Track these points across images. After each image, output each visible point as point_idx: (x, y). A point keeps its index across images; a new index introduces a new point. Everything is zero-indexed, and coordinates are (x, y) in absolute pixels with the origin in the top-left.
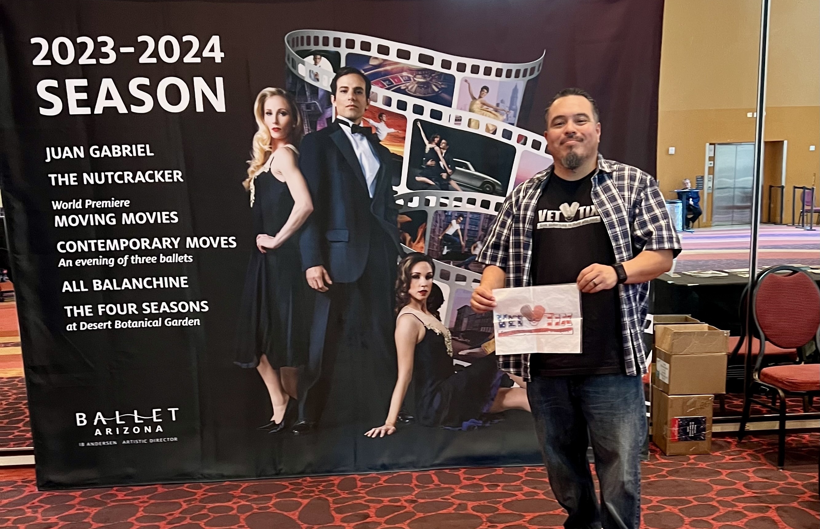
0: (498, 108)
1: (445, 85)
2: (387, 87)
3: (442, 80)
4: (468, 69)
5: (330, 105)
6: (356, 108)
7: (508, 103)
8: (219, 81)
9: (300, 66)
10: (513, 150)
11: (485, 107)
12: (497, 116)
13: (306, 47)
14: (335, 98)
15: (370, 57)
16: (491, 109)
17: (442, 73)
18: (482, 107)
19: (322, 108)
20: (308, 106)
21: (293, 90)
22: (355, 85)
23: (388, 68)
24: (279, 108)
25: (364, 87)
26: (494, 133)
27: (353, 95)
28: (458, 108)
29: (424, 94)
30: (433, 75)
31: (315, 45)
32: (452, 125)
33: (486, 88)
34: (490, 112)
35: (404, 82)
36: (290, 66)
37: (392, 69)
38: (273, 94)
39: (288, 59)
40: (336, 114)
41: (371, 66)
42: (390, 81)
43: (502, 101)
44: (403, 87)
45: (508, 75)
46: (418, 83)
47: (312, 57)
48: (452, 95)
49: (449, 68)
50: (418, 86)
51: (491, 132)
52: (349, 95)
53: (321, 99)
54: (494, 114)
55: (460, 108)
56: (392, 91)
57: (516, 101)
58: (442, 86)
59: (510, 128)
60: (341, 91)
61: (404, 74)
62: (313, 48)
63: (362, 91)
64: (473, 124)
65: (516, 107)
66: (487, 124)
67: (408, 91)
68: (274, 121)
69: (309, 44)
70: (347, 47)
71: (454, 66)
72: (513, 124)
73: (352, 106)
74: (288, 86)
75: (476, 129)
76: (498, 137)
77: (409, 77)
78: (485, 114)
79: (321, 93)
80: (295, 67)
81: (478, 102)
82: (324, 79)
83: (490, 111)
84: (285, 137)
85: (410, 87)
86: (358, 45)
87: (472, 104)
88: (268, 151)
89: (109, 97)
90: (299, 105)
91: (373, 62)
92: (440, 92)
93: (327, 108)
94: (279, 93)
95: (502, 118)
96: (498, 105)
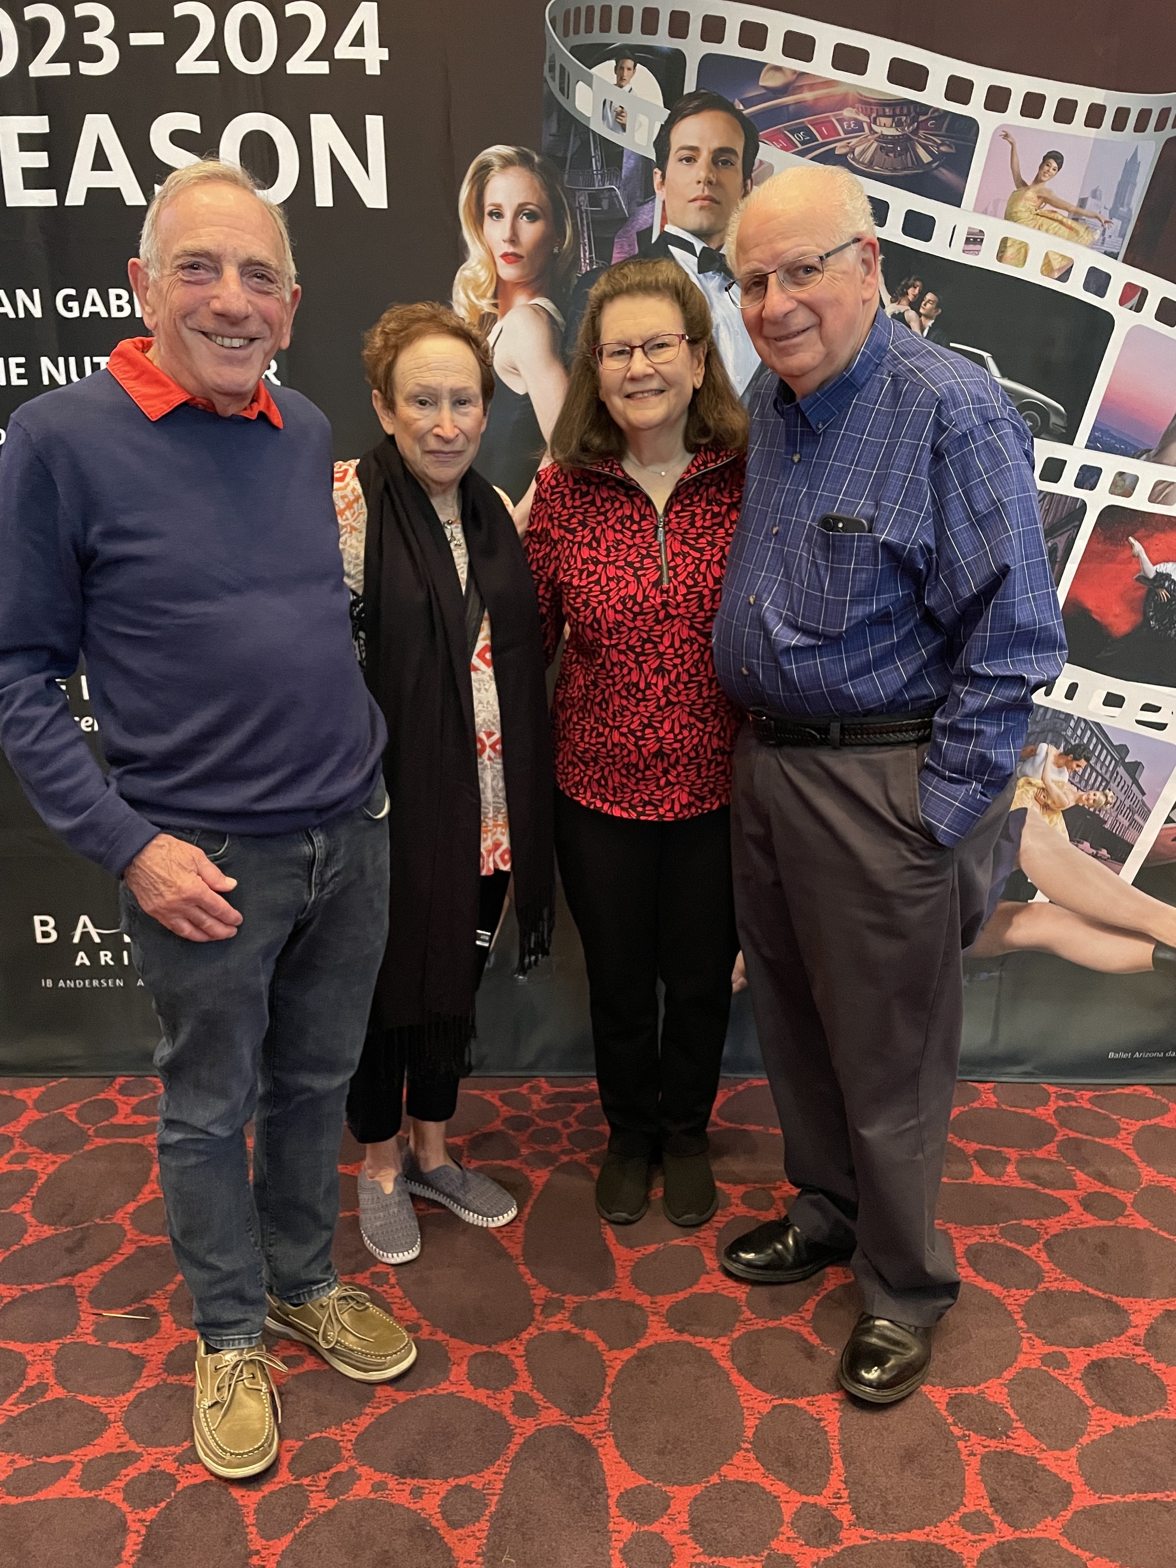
0: (1081, 210)
1: (949, 146)
2: (800, 147)
3: (943, 132)
4: (1016, 103)
5: (649, 194)
6: (715, 205)
7: (1108, 200)
8: (375, 125)
9: (581, 87)
10: (1106, 322)
11: (1048, 207)
12: (1077, 232)
13: (597, 37)
14: (663, 176)
15: (765, 64)
16: (1062, 214)
17: (947, 113)
18: (1039, 208)
19: (629, 205)
20: (594, 199)
21: (560, 155)
22: (716, 144)
23: (808, 96)
24: (522, 201)
25: (739, 149)
26: (1064, 277)
27: (711, 171)
28: (975, 210)
29: (895, 170)
30: (922, 118)
31: (620, 32)
32: (956, 254)
33: (1056, 157)
34: (1061, 222)
35: (843, 136)
36: (554, 87)
37: (816, 100)
38: (507, 162)
39: (552, 69)
40: (664, 220)
41: (763, 91)
42: (808, 132)
43: (1095, 194)
44: (840, 149)
45: (1119, 124)
46: (883, 138)
47: (613, 63)
48: (964, 174)
49: (965, 100)
50: (882, 148)
51: (1057, 275)
52: (700, 170)
53: (629, 179)
54: (1071, 228)
55: (982, 208)
56: (812, 159)
57: (1132, 194)
58: (943, 149)
59: (1106, 264)
60: (681, 160)
61: (847, 113)
62: (616, 38)
63: (733, 158)
64: (1010, 252)
65: (1130, 210)
66: (1047, 255)
67: (853, 159)
68: (507, 234)
69: (605, 28)
70: (704, 38)
71: (979, 95)
72: (1115, 256)
73: (704, 199)
74: (547, 140)
75: (1017, 266)
76: (1075, 288)
77: (859, 123)
78: (1045, 227)
79: (628, 164)
80: (566, 90)
81: (1030, 194)
82: (641, 125)
83: (1060, 218)
84: (532, 277)
85: (857, 151)
86: (732, 32)
87: (1014, 200)
88: (489, 314)
89: (101, 162)
90: (572, 194)
91: (768, 80)
92: (934, 165)
93: (641, 204)
94: (524, 160)
95: (1087, 238)
96: (1082, 203)
